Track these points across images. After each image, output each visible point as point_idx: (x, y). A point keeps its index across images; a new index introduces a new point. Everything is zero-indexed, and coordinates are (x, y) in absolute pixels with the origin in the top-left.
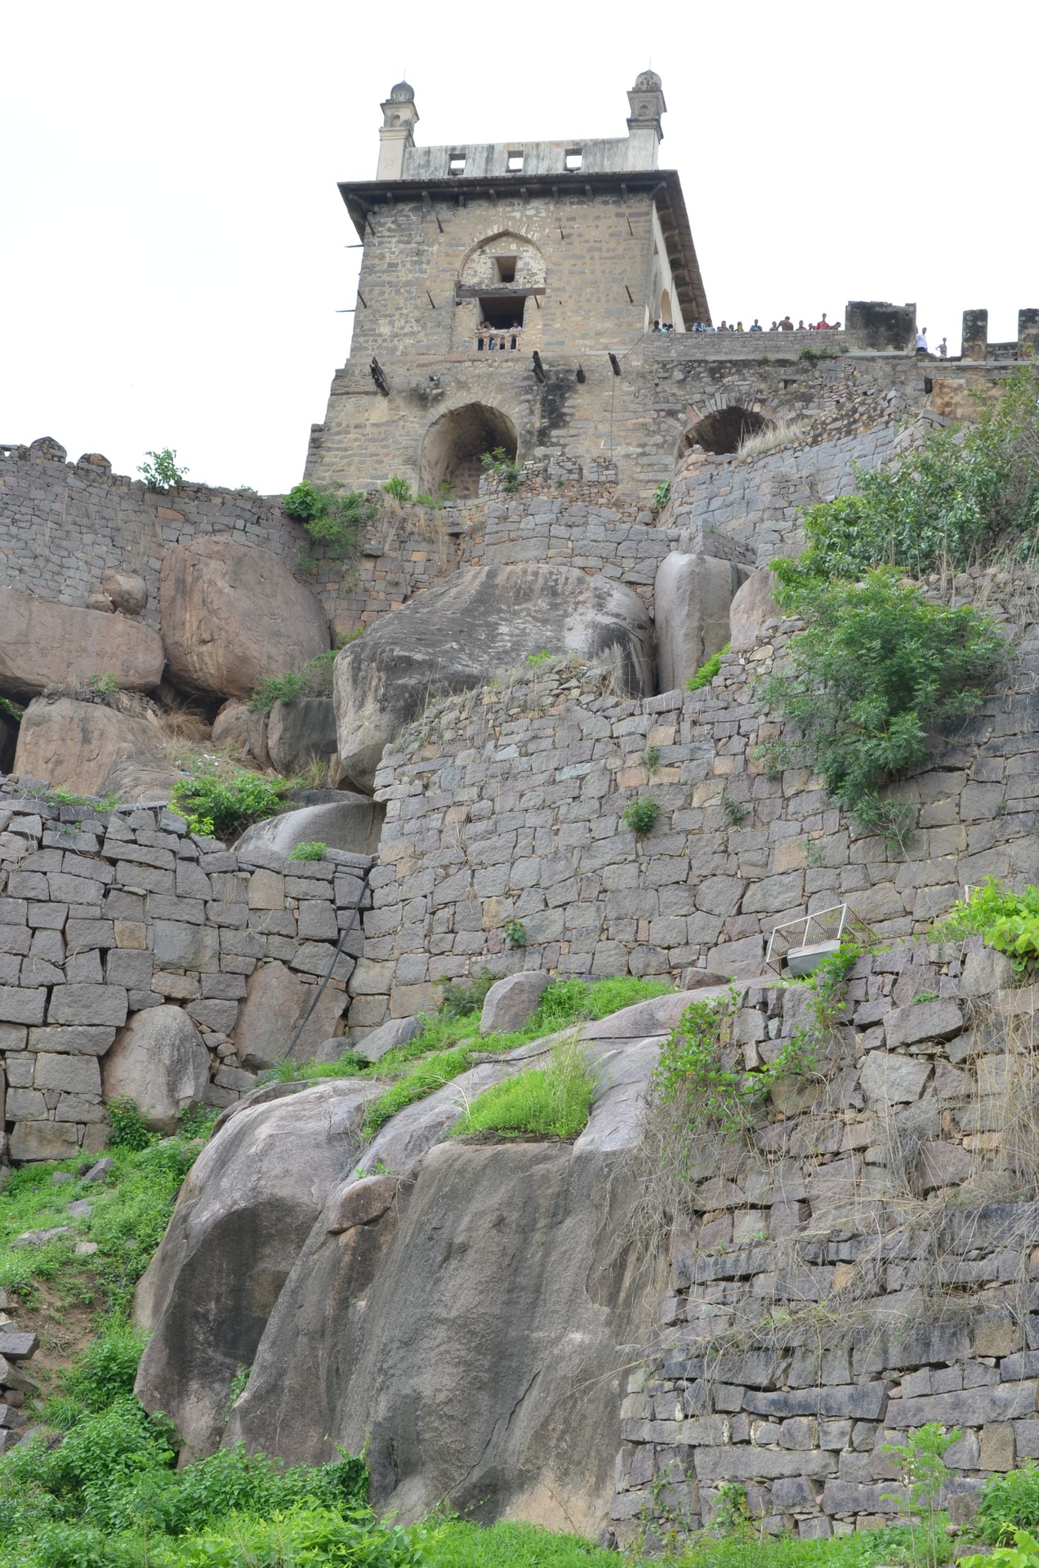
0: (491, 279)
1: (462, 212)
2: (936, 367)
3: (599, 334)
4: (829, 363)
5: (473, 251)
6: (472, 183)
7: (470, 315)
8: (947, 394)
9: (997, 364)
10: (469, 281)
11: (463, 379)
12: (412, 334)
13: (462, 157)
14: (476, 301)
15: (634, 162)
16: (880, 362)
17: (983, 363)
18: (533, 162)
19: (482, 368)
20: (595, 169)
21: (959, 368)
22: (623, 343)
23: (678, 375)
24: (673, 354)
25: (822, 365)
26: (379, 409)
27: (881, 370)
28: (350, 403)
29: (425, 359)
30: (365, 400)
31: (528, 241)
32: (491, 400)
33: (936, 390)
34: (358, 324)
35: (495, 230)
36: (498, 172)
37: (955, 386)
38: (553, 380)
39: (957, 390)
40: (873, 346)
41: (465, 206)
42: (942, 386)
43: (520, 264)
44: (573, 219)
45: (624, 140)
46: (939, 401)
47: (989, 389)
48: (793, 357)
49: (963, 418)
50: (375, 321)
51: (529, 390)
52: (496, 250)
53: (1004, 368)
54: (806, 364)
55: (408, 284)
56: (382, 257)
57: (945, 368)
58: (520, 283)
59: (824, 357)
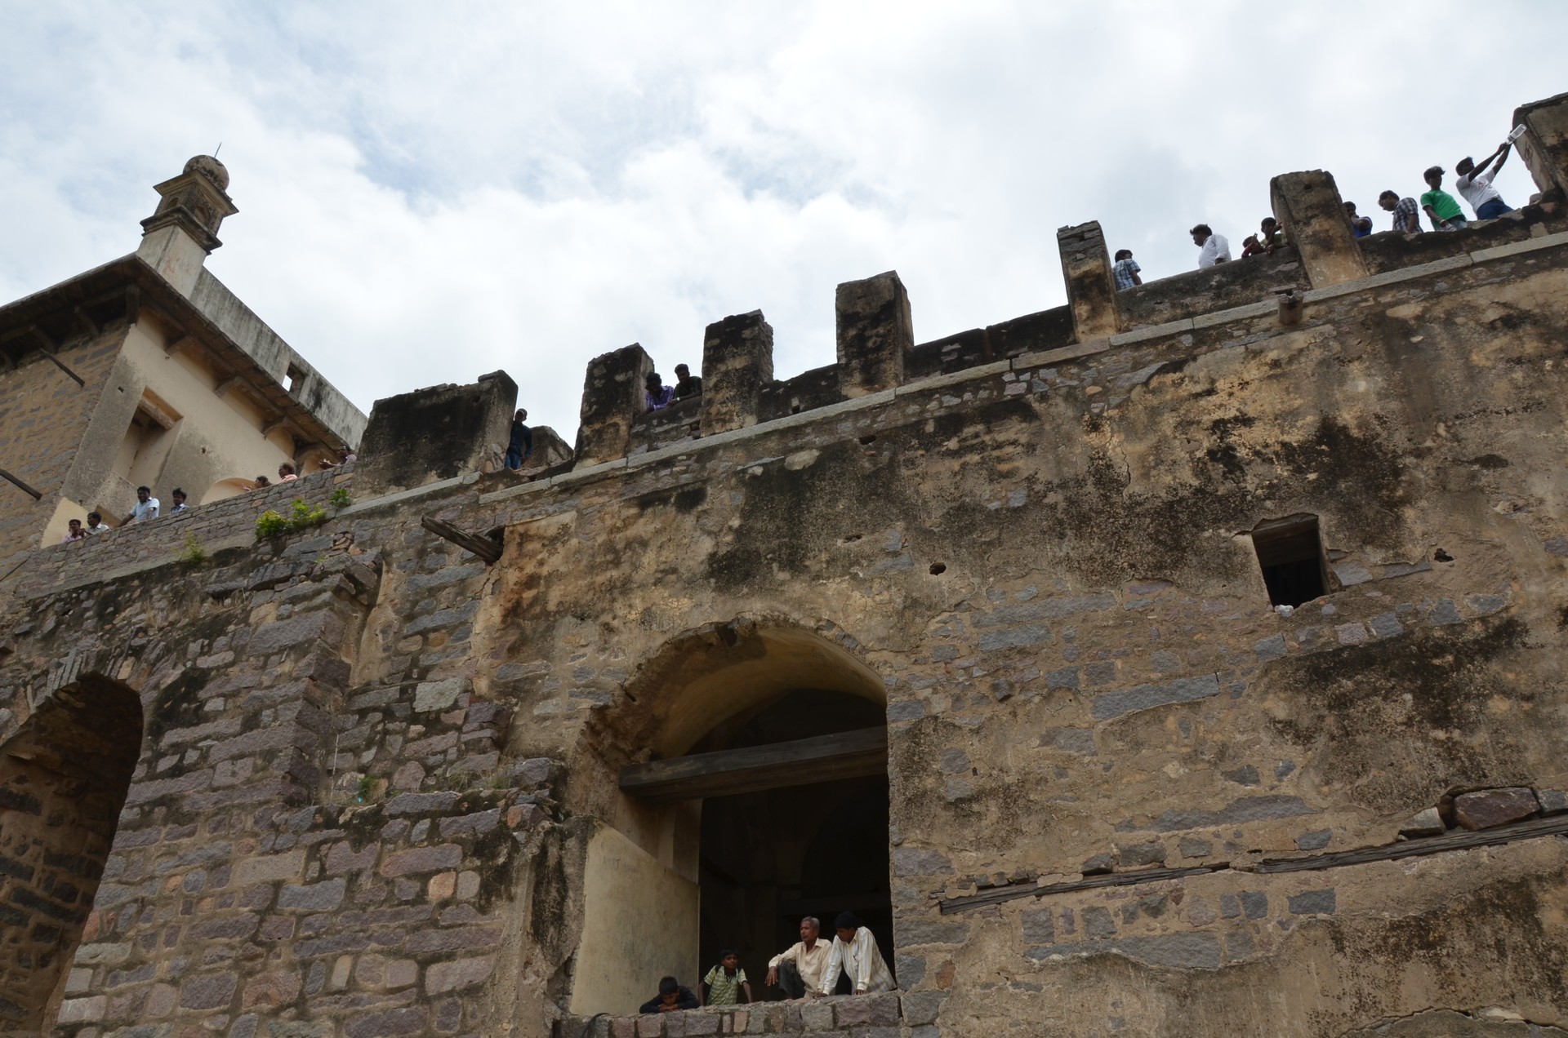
2: (519, 498)
4: (307, 537)
8: (533, 555)
9: (653, 457)
16: (405, 513)
17: (619, 462)
21: (570, 489)
23: (49, 623)
24: (57, 581)
25: (292, 543)
33: (510, 552)
37: (552, 531)
39: (551, 542)
40: (400, 481)
42: (525, 537)
44: (22, 385)
46: (512, 577)
47: (627, 523)
48: (245, 540)
49: (563, 610)
53: (668, 463)
54: (265, 549)
57: (537, 495)
59: (300, 528)
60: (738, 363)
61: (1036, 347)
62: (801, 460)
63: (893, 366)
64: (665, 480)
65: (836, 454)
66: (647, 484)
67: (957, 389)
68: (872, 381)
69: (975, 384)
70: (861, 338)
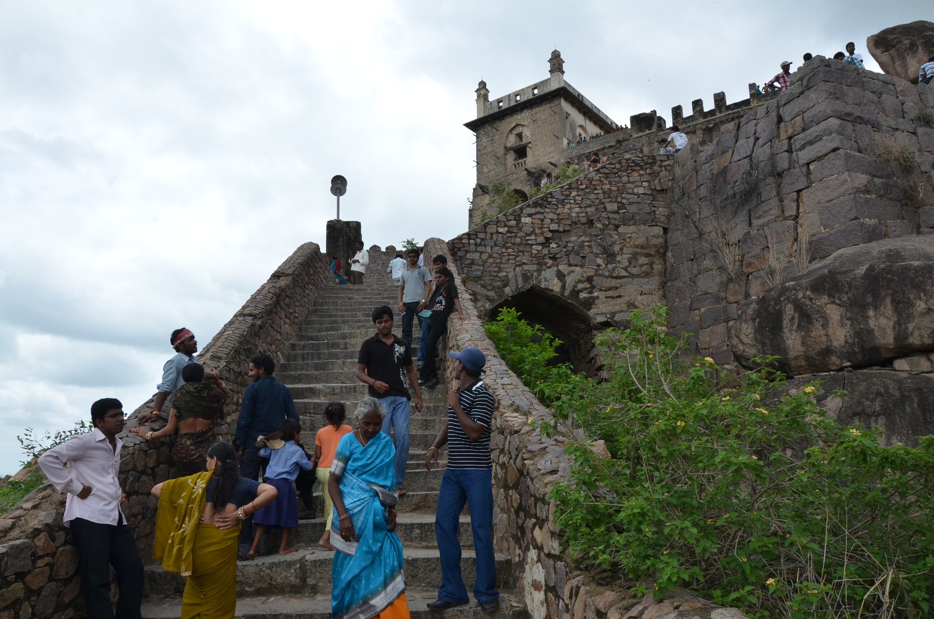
0: (516, 143)
1: (503, 122)
3: (550, 153)
4: (626, 142)
5: (508, 134)
6: (506, 110)
7: (511, 157)
9: (688, 125)
10: (509, 145)
11: (509, 181)
12: (494, 169)
13: (501, 101)
14: (512, 152)
15: (554, 86)
16: (644, 137)
18: (523, 96)
19: (515, 176)
20: (542, 93)
22: (557, 154)
23: (576, 161)
24: (574, 154)
25: (624, 144)
26: (487, 199)
27: (644, 140)
28: (478, 199)
29: (498, 178)
30: (482, 197)
31: (524, 126)
32: (519, 187)
34: (478, 170)
35: (514, 125)
36: (513, 103)
38: (536, 175)
40: (641, 131)
41: (504, 119)
43: (523, 135)
44: (537, 113)
45: (549, 79)
48: (613, 144)
50: (482, 168)
51: (529, 180)
52: (515, 132)
53: (690, 126)
54: (618, 145)
55: (490, 152)
56: (482, 145)
58: (525, 141)
59: (624, 141)
60: (698, 109)
61: (746, 106)
62: (711, 125)
63: (724, 109)
64: (689, 130)
65: (716, 124)
66: (686, 130)
67: (733, 113)
68: (721, 112)
69: (736, 113)
70: (718, 104)
